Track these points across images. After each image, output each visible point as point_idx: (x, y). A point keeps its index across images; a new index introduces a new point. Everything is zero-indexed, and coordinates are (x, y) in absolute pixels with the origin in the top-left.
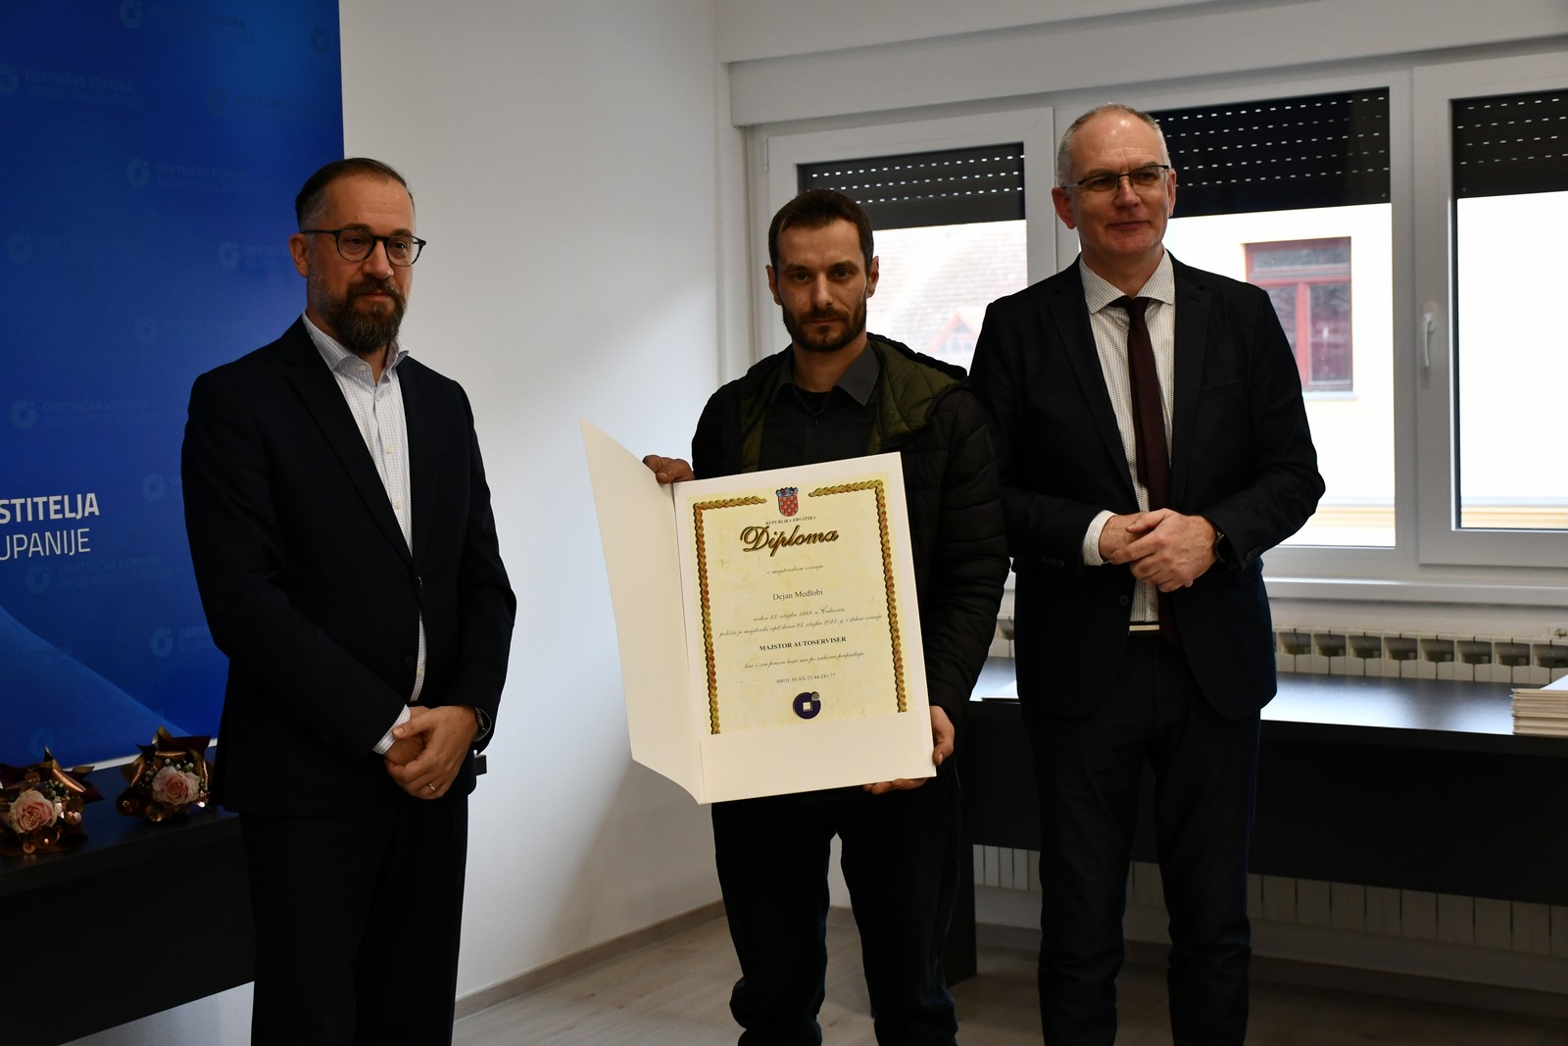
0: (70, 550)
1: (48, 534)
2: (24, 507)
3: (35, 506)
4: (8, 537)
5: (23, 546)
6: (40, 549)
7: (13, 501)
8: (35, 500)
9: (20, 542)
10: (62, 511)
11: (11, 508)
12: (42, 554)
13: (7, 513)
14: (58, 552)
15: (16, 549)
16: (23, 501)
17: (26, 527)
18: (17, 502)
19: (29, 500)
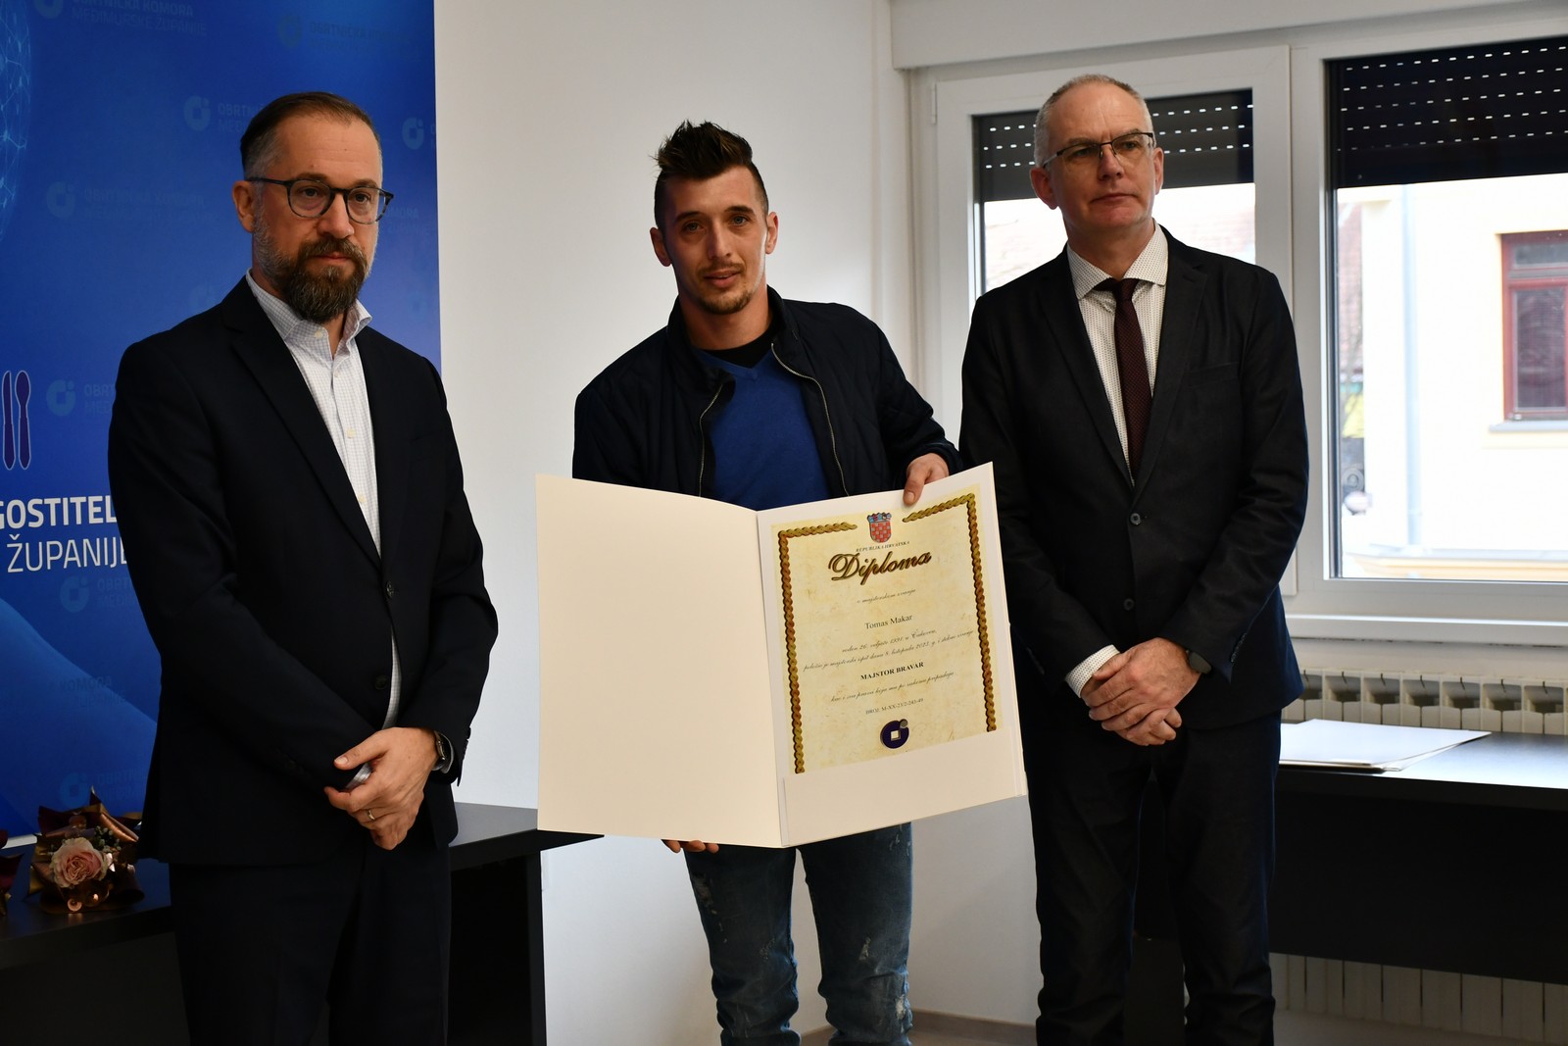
0: (111, 561)
1: (86, 541)
2: (59, 507)
3: (72, 507)
4: (40, 544)
5: (57, 555)
6: (77, 558)
7: (47, 501)
8: (73, 500)
9: (55, 550)
10: (102, 514)
11: (45, 509)
12: (79, 566)
13: (39, 514)
14: (98, 564)
15: (50, 558)
16: (58, 501)
17: (62, 533)
18: (52, 502)
19: (65, 500)
